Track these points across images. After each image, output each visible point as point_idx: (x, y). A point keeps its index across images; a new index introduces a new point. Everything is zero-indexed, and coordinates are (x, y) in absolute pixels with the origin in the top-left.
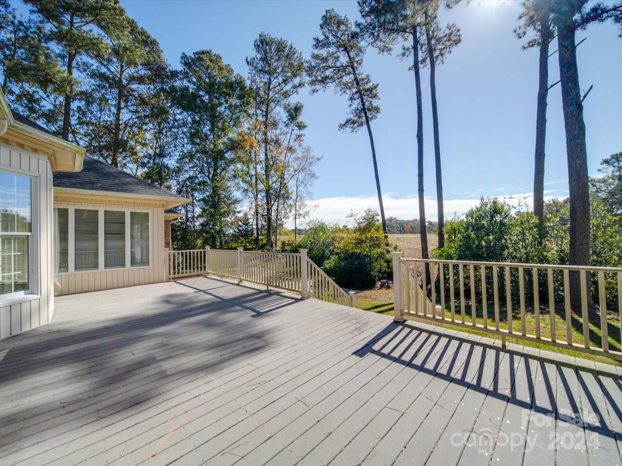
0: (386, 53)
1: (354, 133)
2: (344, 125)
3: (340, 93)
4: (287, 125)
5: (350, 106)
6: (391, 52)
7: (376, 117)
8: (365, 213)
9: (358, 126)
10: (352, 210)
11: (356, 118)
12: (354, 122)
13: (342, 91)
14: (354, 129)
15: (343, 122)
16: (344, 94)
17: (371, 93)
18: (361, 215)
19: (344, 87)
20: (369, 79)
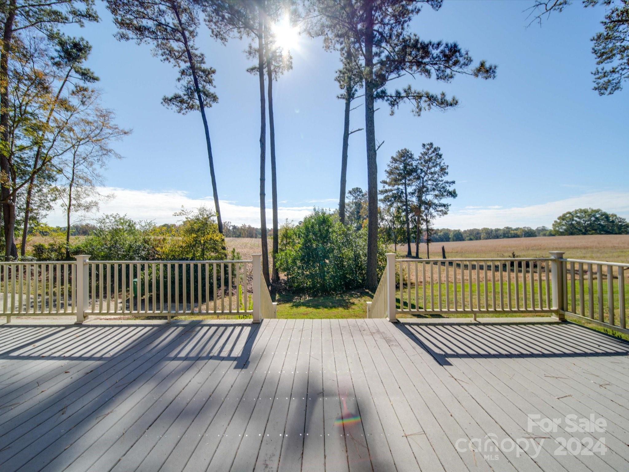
0: (219, 40)
1: (181, 114)
2: (170, 100)
3: (162, 58)
4: (57, 64)
5: (179, 80)
6: (226, 43)
7: (211, 106)
8: (198, 211)
9: (187, 108)
10: (183, 206)
11: (186, 98)
12: (182, 102)
13: (165, 57)
14: (181, 109)
15: (170, 96)
16: (167, 62)
17: (207, 76)
18: (194, 213)
19: (167, 52)
20: (203, 59)
